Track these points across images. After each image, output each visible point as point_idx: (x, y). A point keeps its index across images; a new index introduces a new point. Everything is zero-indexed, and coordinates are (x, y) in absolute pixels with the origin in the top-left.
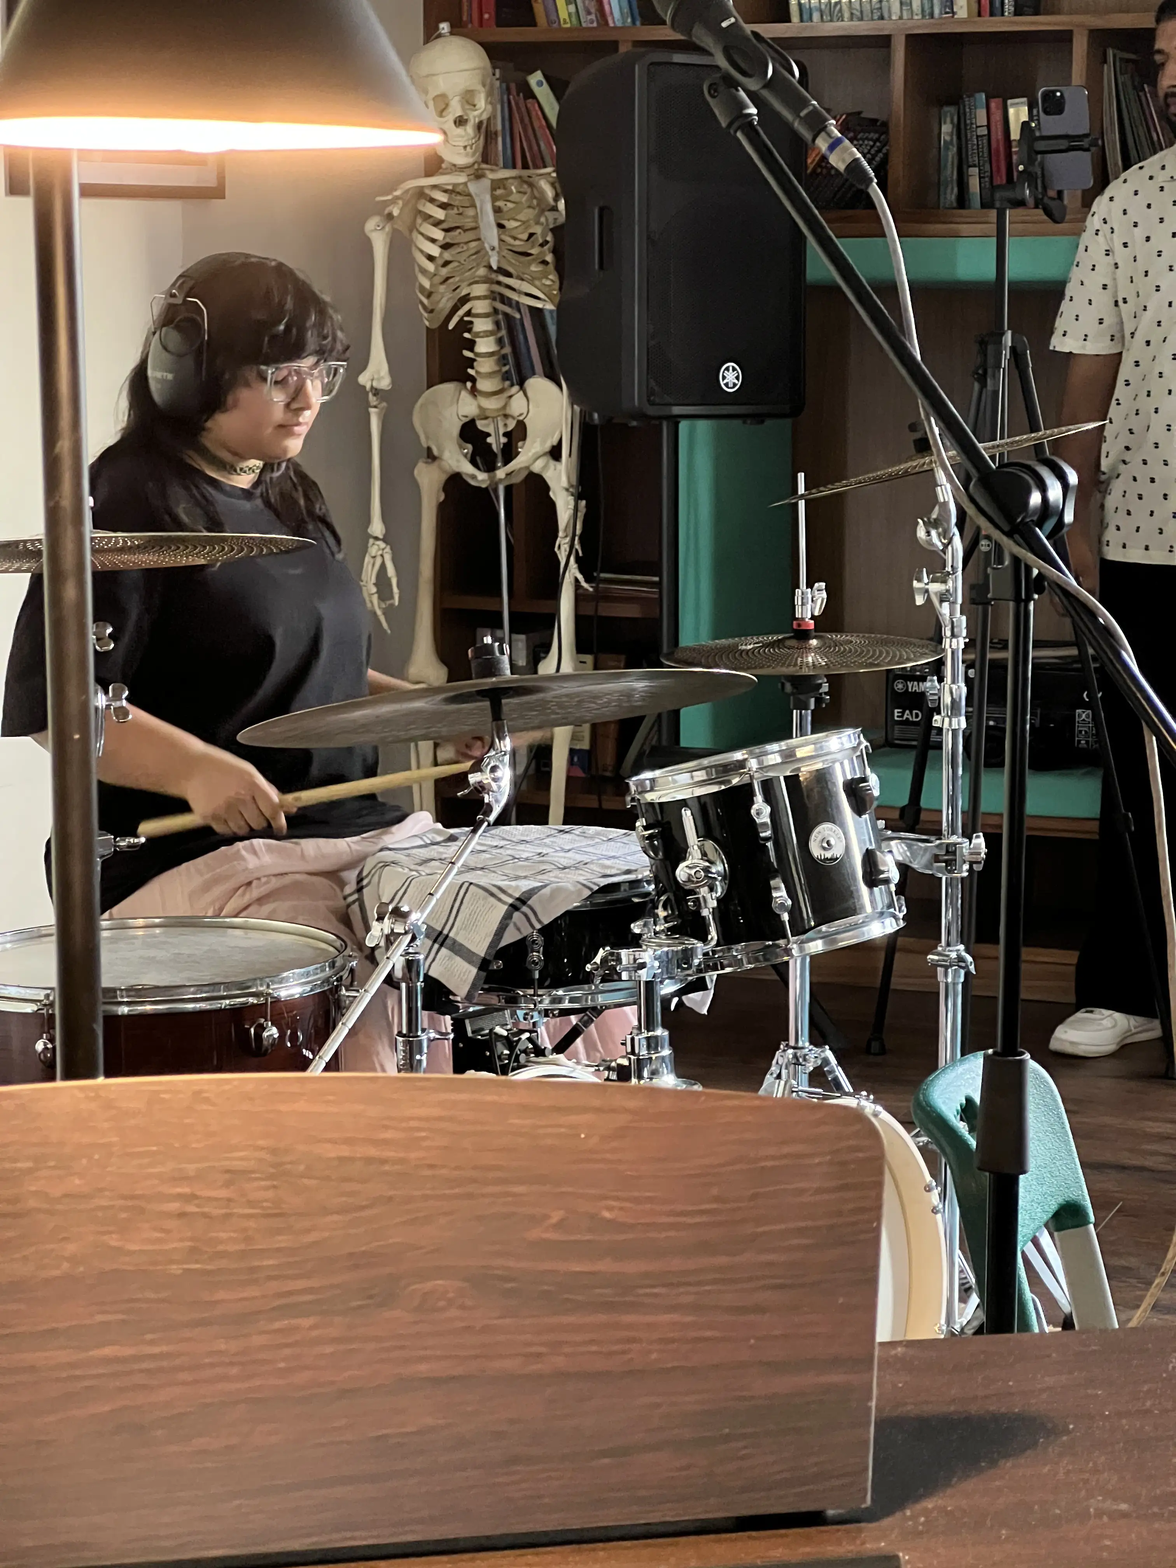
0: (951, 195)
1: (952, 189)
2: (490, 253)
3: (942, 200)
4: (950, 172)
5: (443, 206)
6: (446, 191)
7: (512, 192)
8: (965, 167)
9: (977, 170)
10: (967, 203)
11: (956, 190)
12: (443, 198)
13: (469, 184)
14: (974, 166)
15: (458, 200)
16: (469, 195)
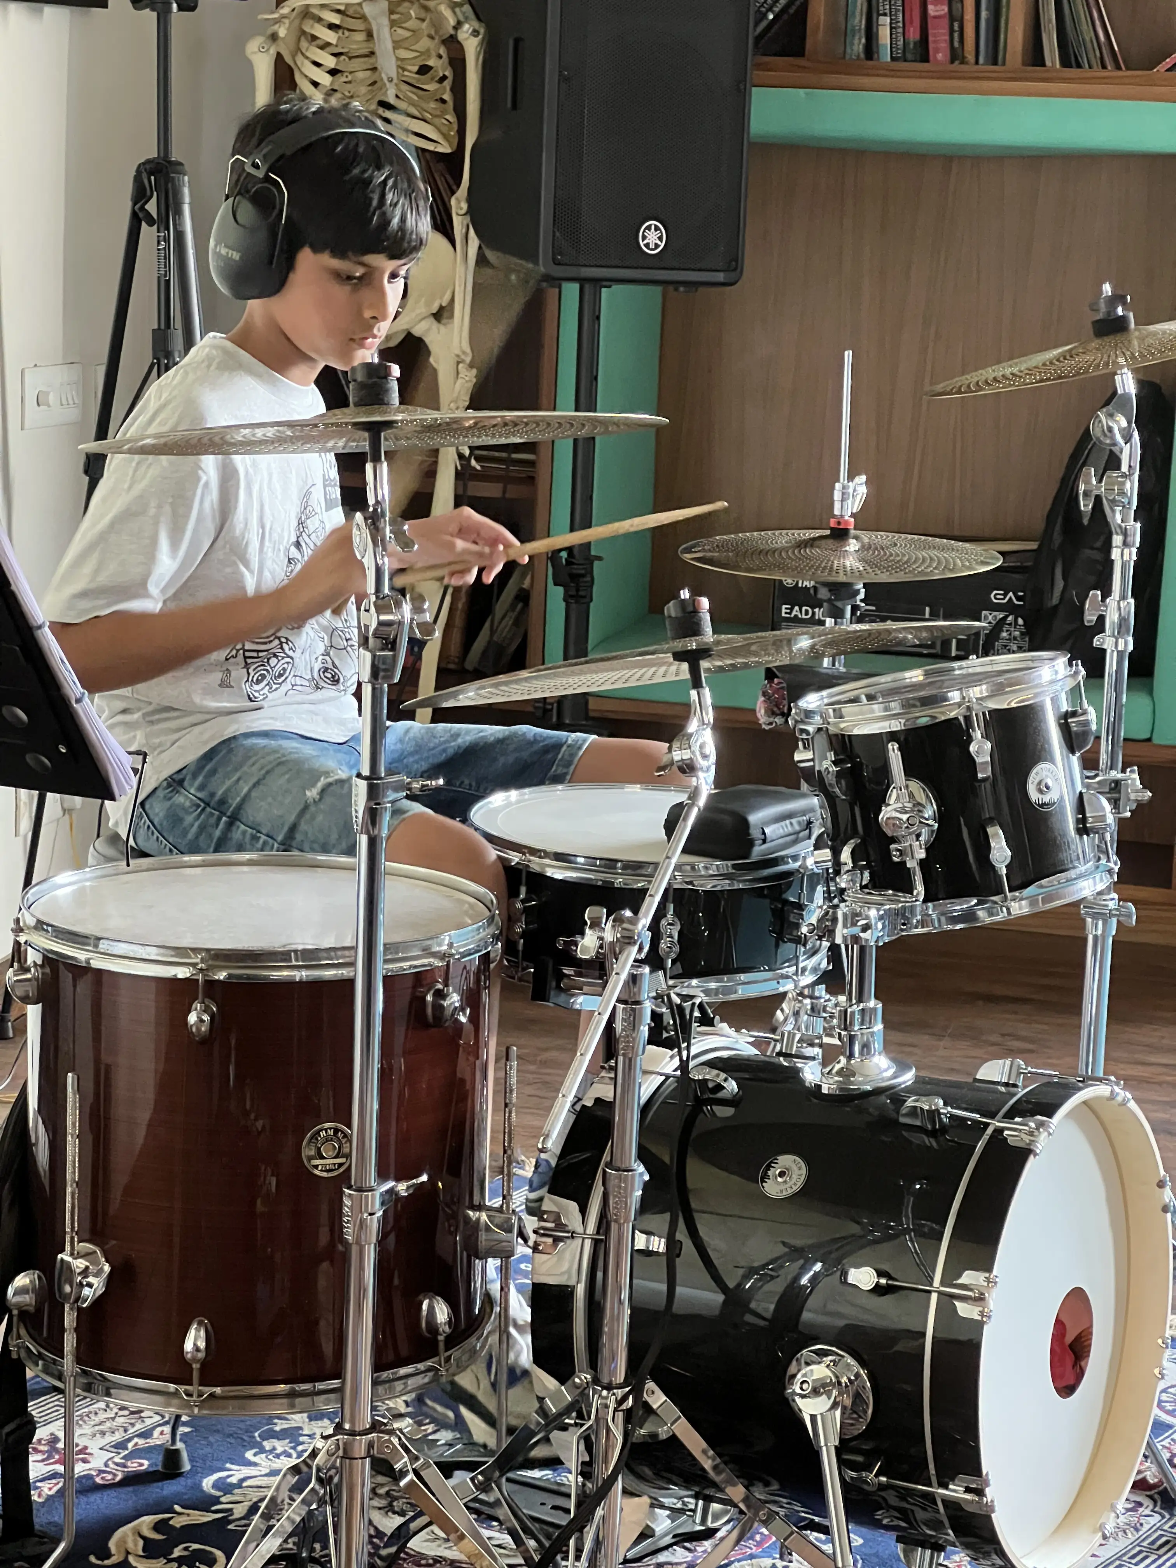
0: (858, 45)
1: (860, 39)
2: (388, 84)
3: (848, 50)
4: (859, 21)
5: (332, 27)
6: (338, 11)
7: (411, 18)
8: (875, 15)
9: (888, 19)
10: (876, 56)
11: (863, 41)
12: (335, 19)
13: (364, 5)
14: (885, 15)
15: (351, 23)
16: (363, 17)
